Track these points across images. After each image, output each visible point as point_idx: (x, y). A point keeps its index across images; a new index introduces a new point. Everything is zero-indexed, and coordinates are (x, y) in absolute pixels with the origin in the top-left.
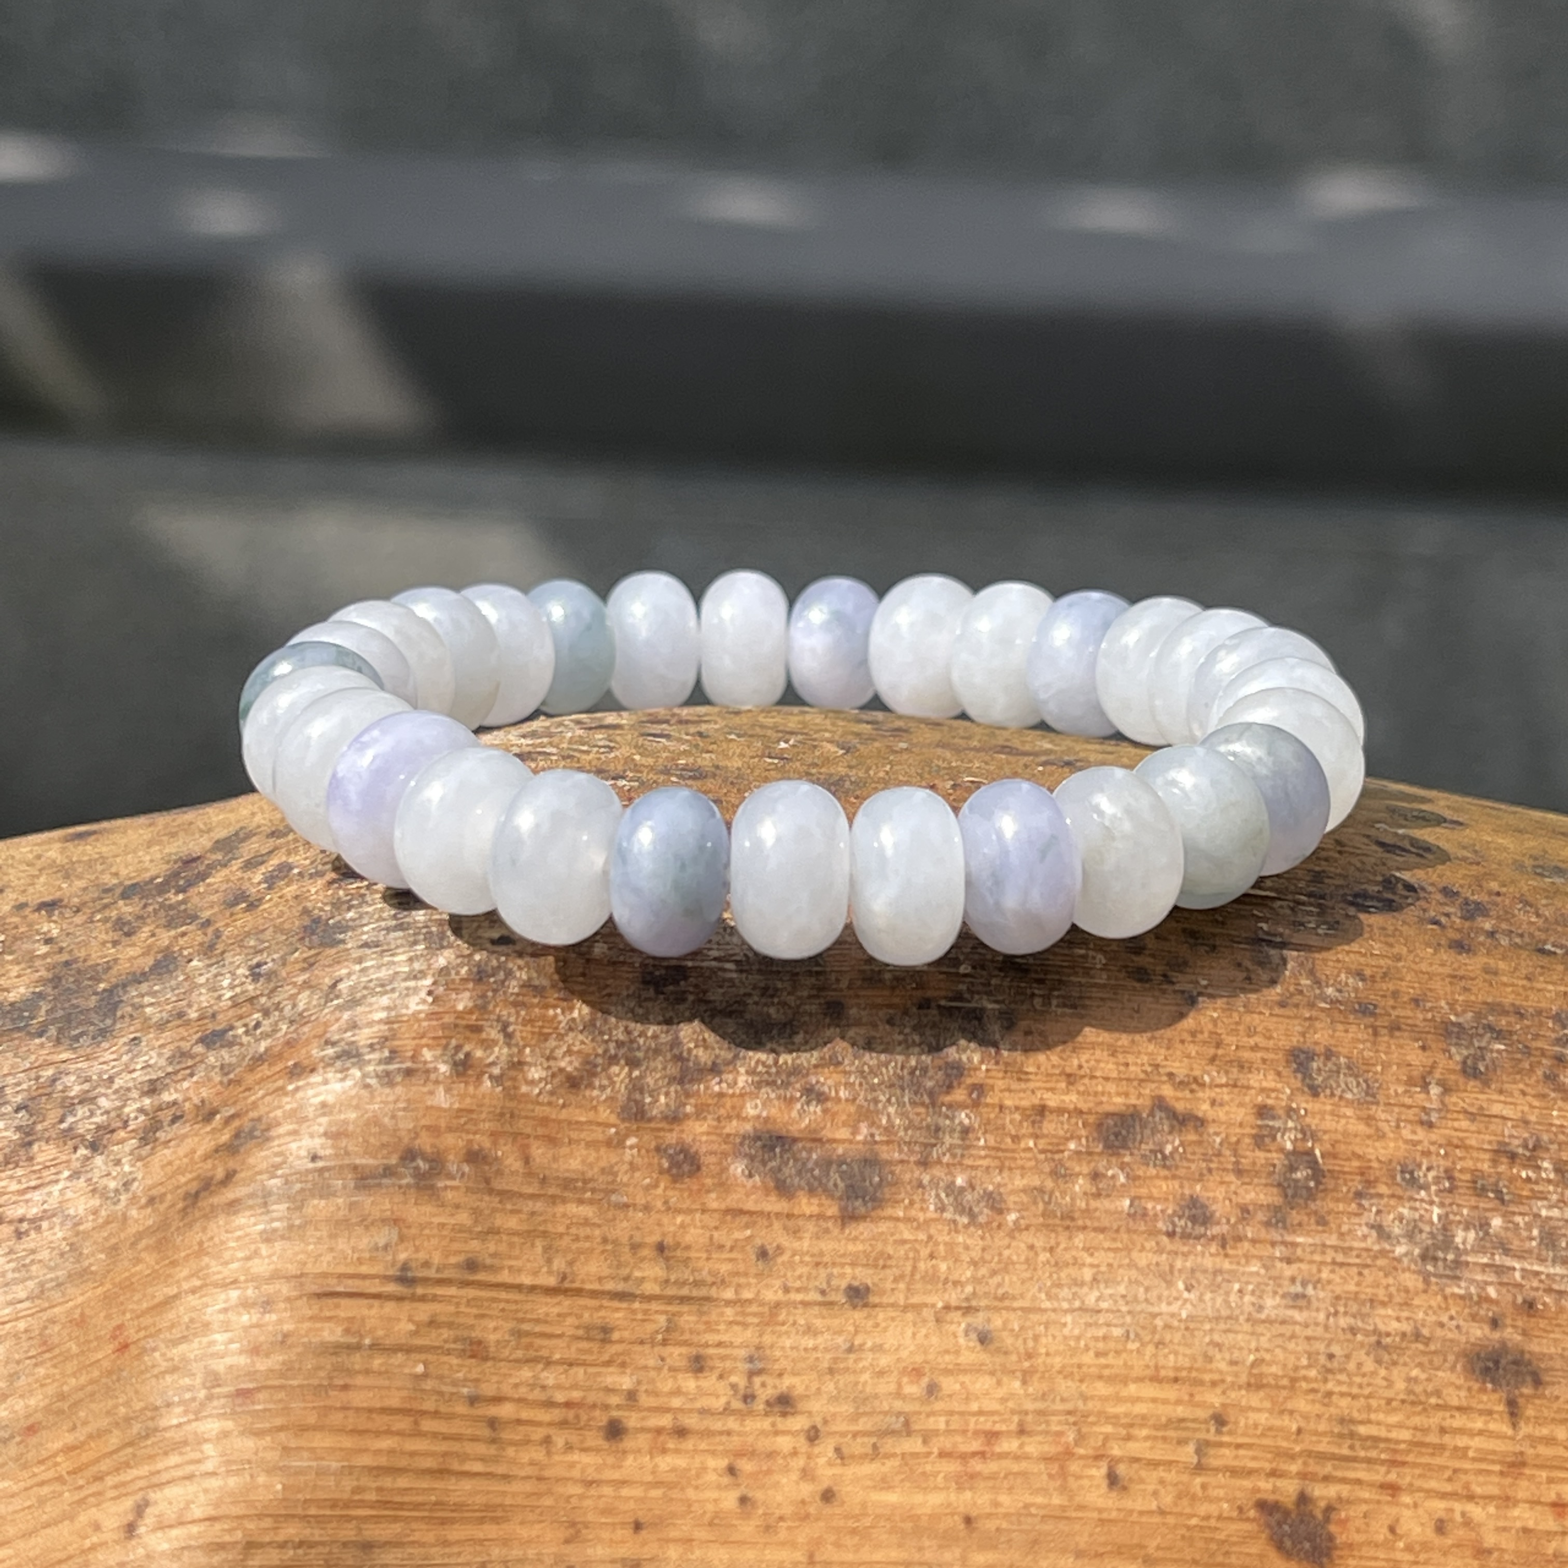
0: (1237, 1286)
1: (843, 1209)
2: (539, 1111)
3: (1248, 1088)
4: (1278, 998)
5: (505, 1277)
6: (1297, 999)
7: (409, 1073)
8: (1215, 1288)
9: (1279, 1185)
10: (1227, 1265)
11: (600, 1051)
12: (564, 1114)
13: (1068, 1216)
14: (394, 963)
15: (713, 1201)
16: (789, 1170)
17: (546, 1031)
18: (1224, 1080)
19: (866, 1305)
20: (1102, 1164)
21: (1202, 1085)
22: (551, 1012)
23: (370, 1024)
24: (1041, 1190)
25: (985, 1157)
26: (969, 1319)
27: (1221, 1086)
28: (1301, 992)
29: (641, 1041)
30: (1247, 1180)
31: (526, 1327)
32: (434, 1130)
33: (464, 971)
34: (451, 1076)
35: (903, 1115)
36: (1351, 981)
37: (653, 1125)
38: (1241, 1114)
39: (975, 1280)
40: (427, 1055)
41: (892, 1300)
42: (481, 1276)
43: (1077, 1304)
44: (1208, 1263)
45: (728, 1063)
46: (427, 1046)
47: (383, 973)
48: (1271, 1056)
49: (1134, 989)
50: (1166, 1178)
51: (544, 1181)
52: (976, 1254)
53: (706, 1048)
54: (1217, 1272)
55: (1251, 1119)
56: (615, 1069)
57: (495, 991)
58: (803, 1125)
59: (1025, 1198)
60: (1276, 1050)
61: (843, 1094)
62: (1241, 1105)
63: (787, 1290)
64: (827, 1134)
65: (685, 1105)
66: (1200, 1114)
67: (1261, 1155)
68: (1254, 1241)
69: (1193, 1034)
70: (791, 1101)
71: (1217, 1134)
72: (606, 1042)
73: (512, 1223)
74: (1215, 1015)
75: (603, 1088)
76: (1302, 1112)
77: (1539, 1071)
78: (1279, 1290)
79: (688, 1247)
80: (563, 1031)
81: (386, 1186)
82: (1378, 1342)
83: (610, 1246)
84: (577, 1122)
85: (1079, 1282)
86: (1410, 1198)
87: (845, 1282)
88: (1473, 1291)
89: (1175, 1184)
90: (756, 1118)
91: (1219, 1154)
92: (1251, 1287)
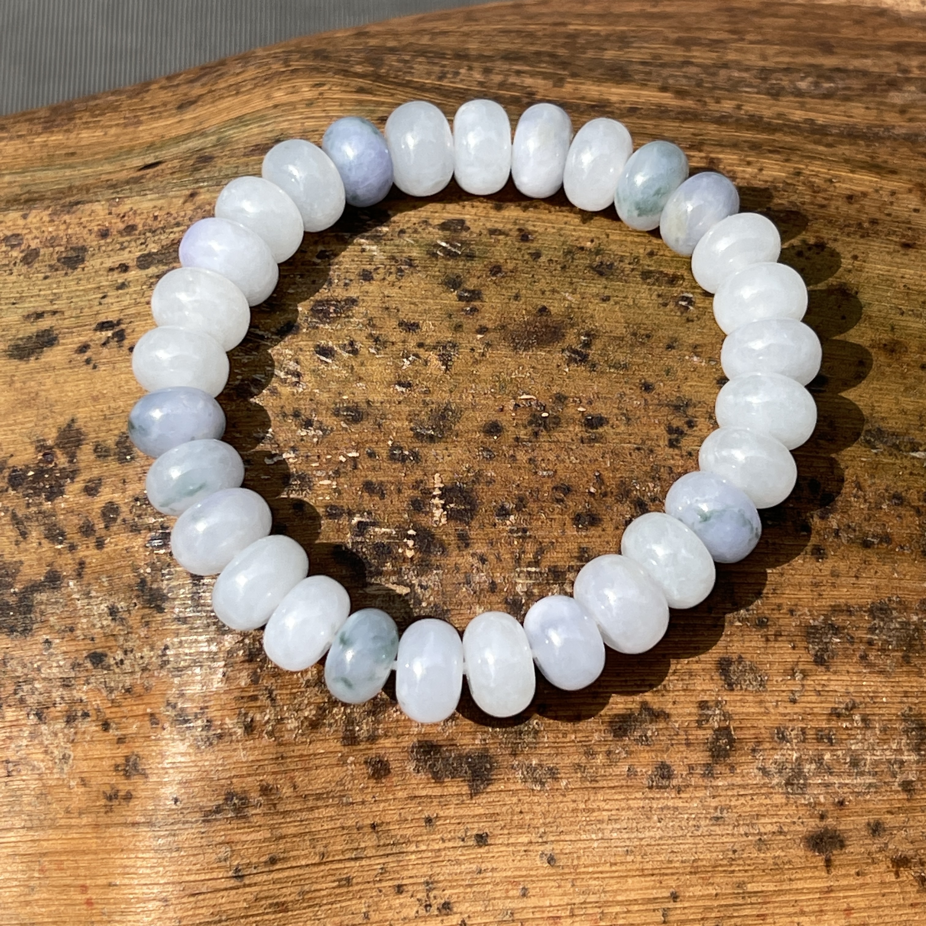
1: (471, 788)
2: (297, 750)
3: (694, 690)
4: (712, 621)
5: (291, 863)
7: (220, 737)
8: (674, 818)
9: (711, 750)
10: (680, 804)
12: (311, 749)
13: (595, 780)
15: (399, 791)
18: (681, 686)
19: (486, 845)
20: (612, 746)
21: (669, 691)
24: (579, 765)
25: (548, 748)
27: (679, 690)
30: (693, 749)
32: (240, 777)
33: (241, 653)
34: (244, 735)
37: (361, 746)
38: (690, 708)
39: (545, 825)
40: (229, 722)
41: (500, 841)
42: (279, 865)
43: (600, 835)
44: (670, 803)
46: (228, 716)
48: (707, 666)
50: (648, 752)
51: (305, 799)
52: (545, 808)
54: (675, 809)
55: (694, 711)
58: (445, 736)
59: (570, 771)
60: (710, 661)
62: (690, 702)
63: (443, 841)
64: (459, 741)
65: (378, 729)
66: (667, 711)
67: (700, 733)
71: (676, 722)
74: (676, 640)
75: (330, 725)
76: (724, 702)
77: (858, 654)
78: (708, 816)
79: (388, 824)
80: (303, 689)
81: (220, 820)
82: (760, 839)
83: (345, 832)
84: (319, 754)
85: (601, 822)
86: (781, 749)
87: (475, 832)
88: (812, 800)
89: (653, 754)
90: (419, 734)
91: (677, 734)
92: (693, 816)
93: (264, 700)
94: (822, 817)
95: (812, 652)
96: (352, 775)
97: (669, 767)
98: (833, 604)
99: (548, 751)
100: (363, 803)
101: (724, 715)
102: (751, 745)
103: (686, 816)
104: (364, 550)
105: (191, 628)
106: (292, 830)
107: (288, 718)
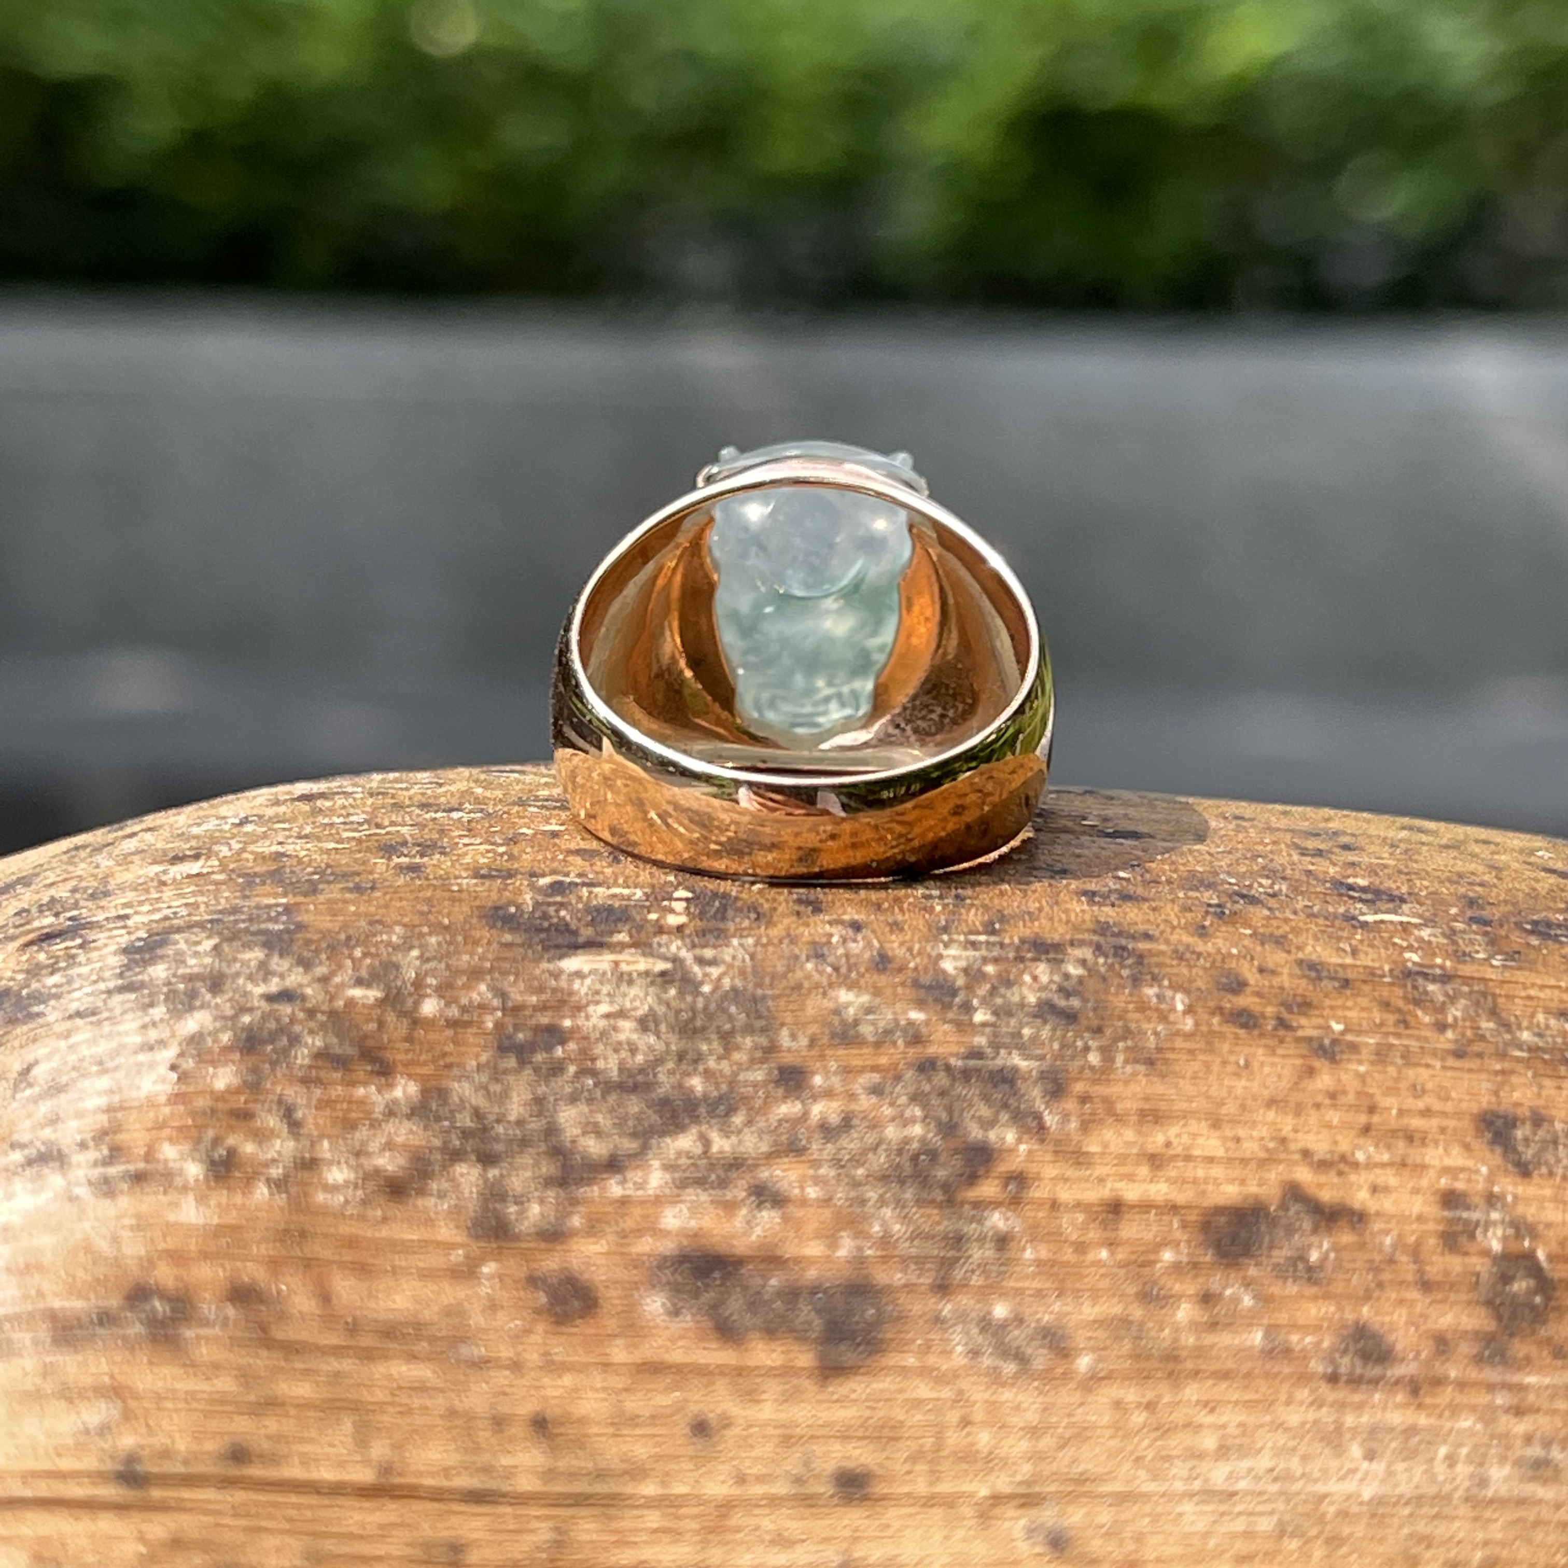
0: (1443, 1451)
1: (822, 1357)
2: (345, 1229)
3: (1424, 1167)
4: (1451, 1046)
5: (294, 1471)
6: (1478, 1047)
7: (139, 1178)
8: (1410, 1455)
9: (1489, 1303)
10: (1423, 1420)
11: (437, 1142)
12: (384, 1232)
13: (1171, 1357)
14: (119, 1034)
15: (619, 1353)
16: (735, 1305)
17: (354, 1115)
18: (1386, 1157)
19: (866, 1498)
20: (1215, 1282)
21: (1356, 1165)
22: (361, 1091)
23: (80, 1115)
24: (1125, 1322)
25: (1034, 1276)
26: (1033, 1512)
27: (1383, 1165)
28: (1482, 1038)
29: (500, 1129)
30: (1440, 1296)
31: (329, 1546)
32: (177, 1257)
33: (226, 1038)
34: (206, 1178)
35: (905, 1219)
36: (1553, 1022)
37: (524, 1245)
38: (1418, 1206)
39: (1037, 1457)
40: (169, 1152)
41: (906, 1489)
42: (256, 1471)
43: (1197, 1485)
44: (1396, 1418)
45: (632, 1156)
46: (170, 1140)
47: (102, 1047)
48: (1451, 1123)
49: (1237, 1037)
50: (1315, 1298)
51: (353, 1329)
52: (1032, 1416)
53: (598, 1132)
54: (1410, 1431)
55: (1433, 1210)
56: (461, 1169)
57: (274, 1064)
58: (754, 1238)
59: (1101, 1334)
60: (1458, 1115)
61: (812, 1192)
62: (1416, 1191)
63: (741, 1479)
64: (790, 1250)
65: (570, 1214)
66: (1357, 1206)
67: (1456, 1263)
68: (1461, 1385)
69: (1333, 1096)
70: (730, 1207)
71: (1387, 1232)
72: (448, 1132)
73: (304, 1390)
74: (1362, 1069)
75: (442, 1195)
76: (1509, 1198)
78: (1509, 1455)
79: (583, 1420)
81: (103, 1340)
89: (1330, 1304)
90: (683, 1232)
91: (1392, 1260)
93: (272, 1121)
97: (1378, 1335)
99: (1036, 1283)
101: (1514, 1226)
104: (562, 914)
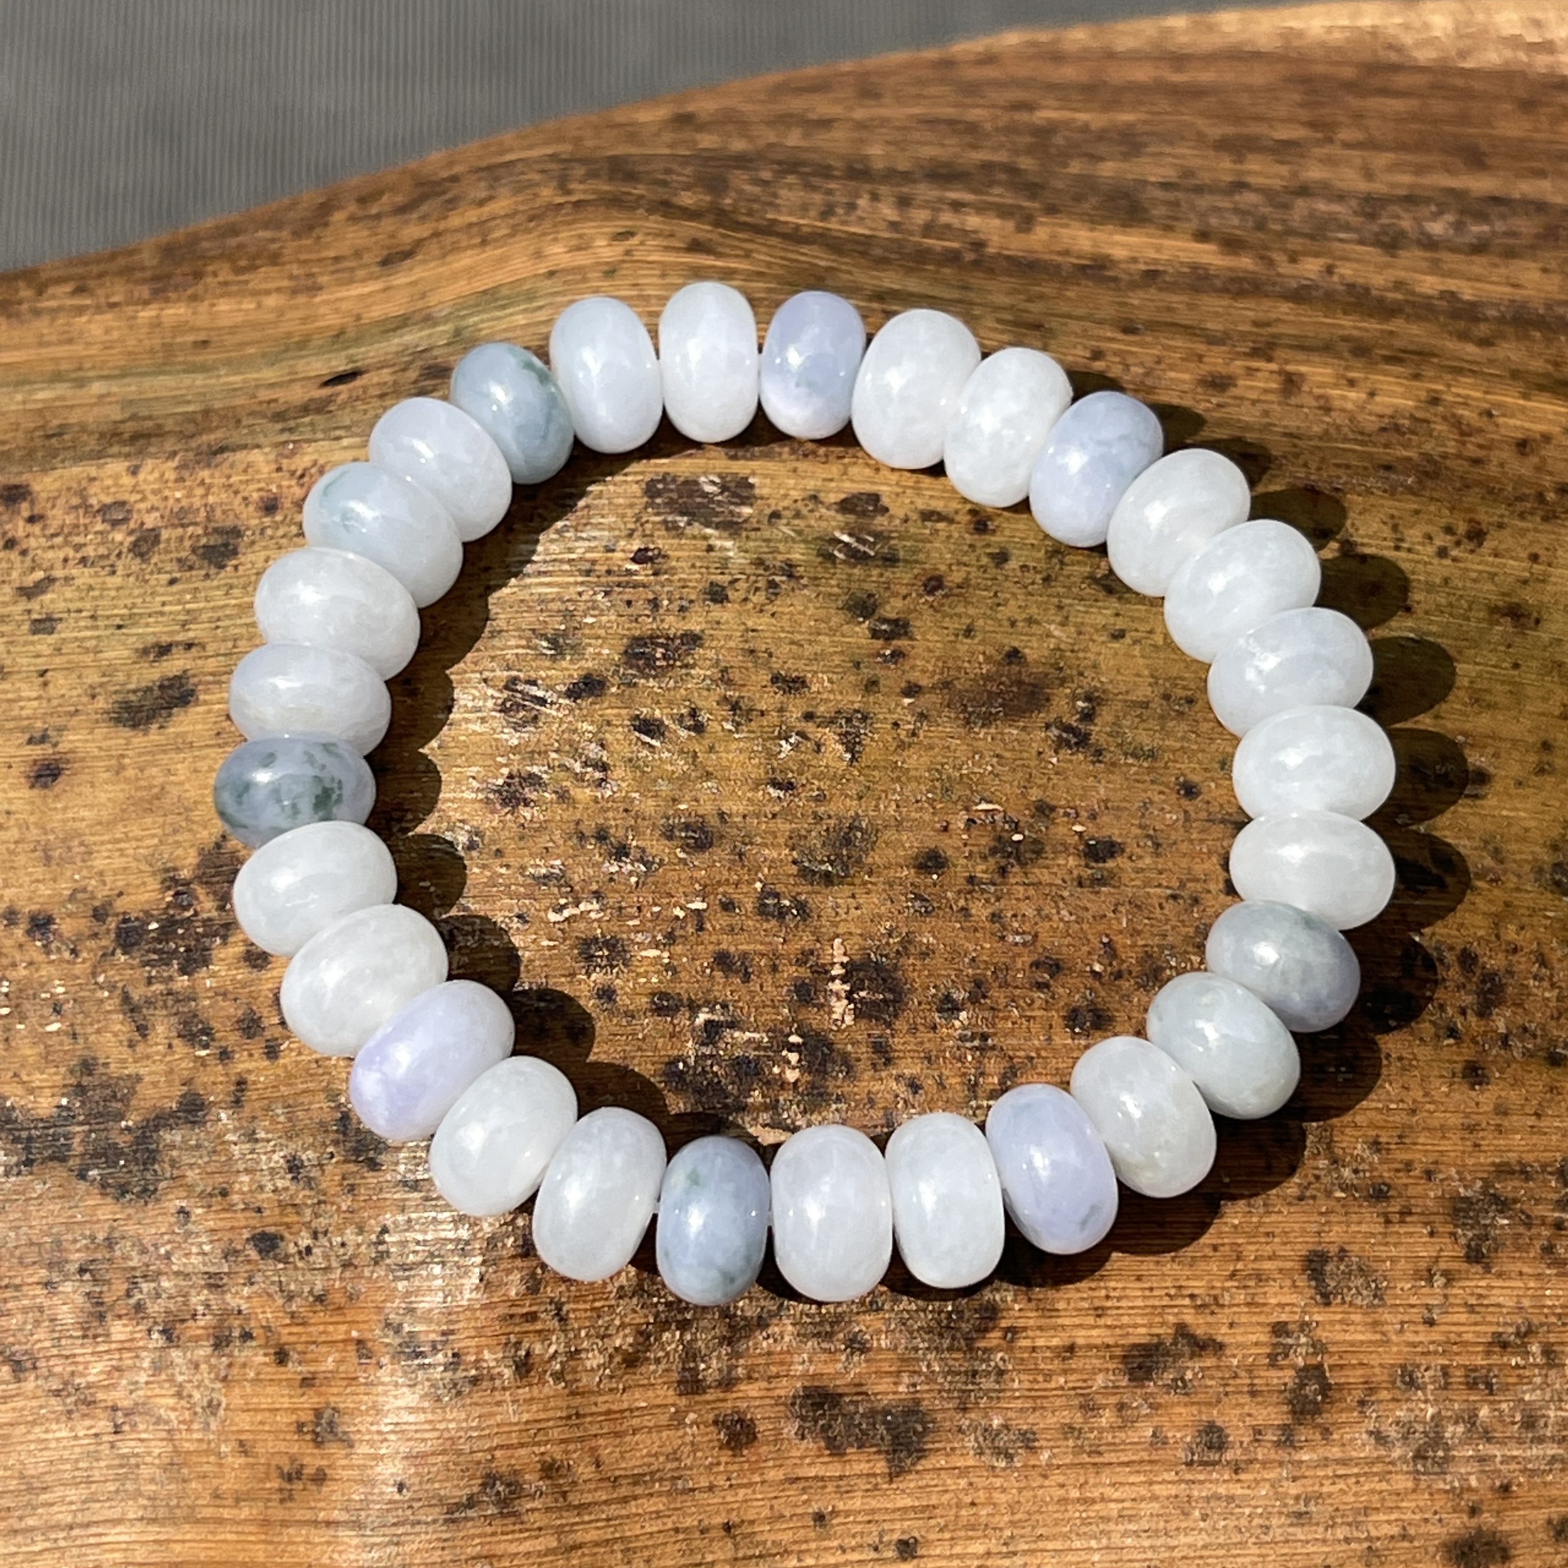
1: (890, 1464)
2: (602, 1402)
3: (1265, 1304)
4: (1296, 1190)
6: (1315, 1188)
8: (1227, 1514)
9: (1290, 1402)
10: (1238, 1491)
11: (651, 1317)
12: (625, 1401)
13: (1096, 1450)
15: (771, 1469)
17: (597, 1304)
18: (1242, 1297)
19: (914, 1557)
20: (1127, 1397)
21: (1222, 1306)
24: (1071, 1426)
25: (1019, 1398)
27: (1239, 1305)
28: (1317, 1178)
30: (1260, 1401)
34: (515, 1380)
35: (942, 1361)
36: (1367, 1154)
37: (708, 1396)
38: (1257, 1334)
39: (1013, 1524)
40: (490, 1358)
41: (938, 1551)
43: (1104, 1541)
44: (1222, 1490)
45: (773, 1315)
46: (488, 1346)
48: (1287, 1264)
50: (1186, 1405)
51: (615, 1481)
52: (1012, 1498)
54: (1230, 1498)
55: (1264, 1338)
56: (666, 1336)
58: (849, 1379)
59: (1056, 1437)
60: (1292, 1257)
61: (884, 1342)
62: (1258, 1324)
63: (843, 1551)
64: (871, 1386)
65: (736, 1367)
66: (1219, 1339)
67: (1274, 1374)
68: (1264, 1464)
69: (1215, 1248)
70: (834, 1355)
71: (1234, 1356)
74: (1236, 1220)
75: (658, 1361)
76: (1314, 1325)
77: (1538, 1244)
78: (1285, 1510)
79: (752, 1522)
80: (613, 1302)
81: (472, 1519)
82: (1370, 1548)
83: (681, 1536)
84: (638, 1409)
85: (1106, 1519)
86: (1407, 1400)
87: (896, 1536)
88: (1457, 1484)
89: (1194, 1410)
90: (804, 1375)
91: (1236, 1376)
92: (1260, 1510)
93: (548, 1321)
94: (1474, 1511)
95: (1463, 1241)
96: (692, 1444)
97: (1220, 1430)
98: (1497, 1160)
99: (1018, 1404)
100: (711, 1488)
101: (1313, 1346)
102: (1358, 1394)
103: (1247, 1511)
104: (715, 1068)
105: (427, 1199)
106: (593, 1535)
107: (587, 1351)
